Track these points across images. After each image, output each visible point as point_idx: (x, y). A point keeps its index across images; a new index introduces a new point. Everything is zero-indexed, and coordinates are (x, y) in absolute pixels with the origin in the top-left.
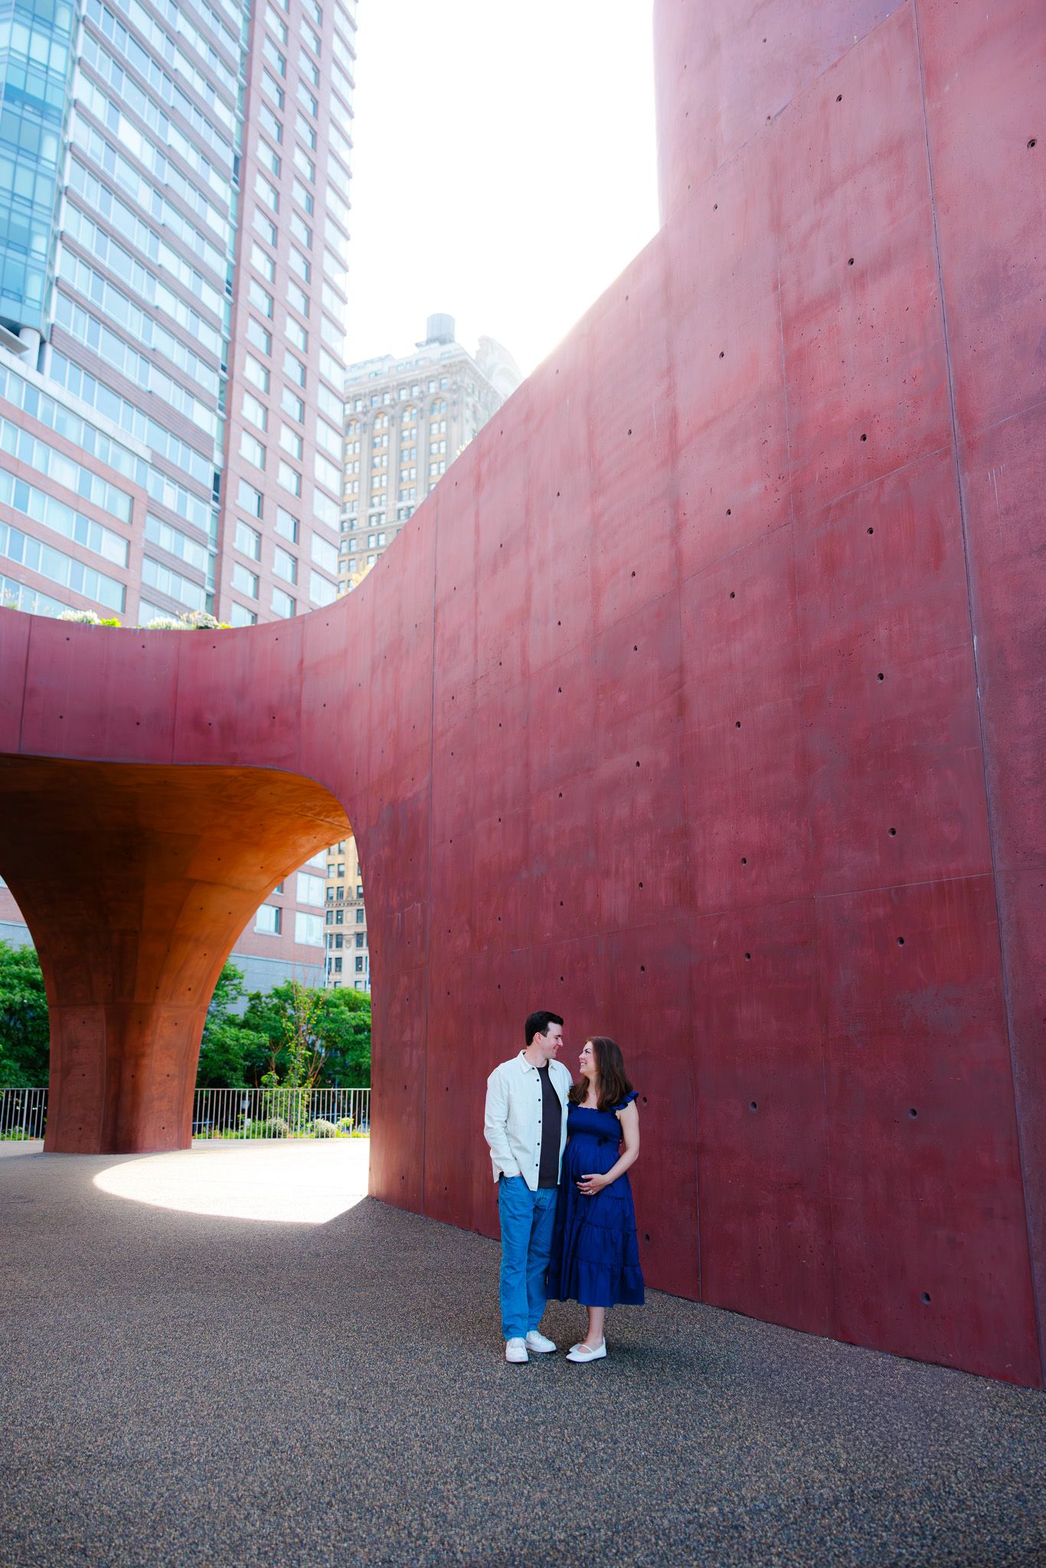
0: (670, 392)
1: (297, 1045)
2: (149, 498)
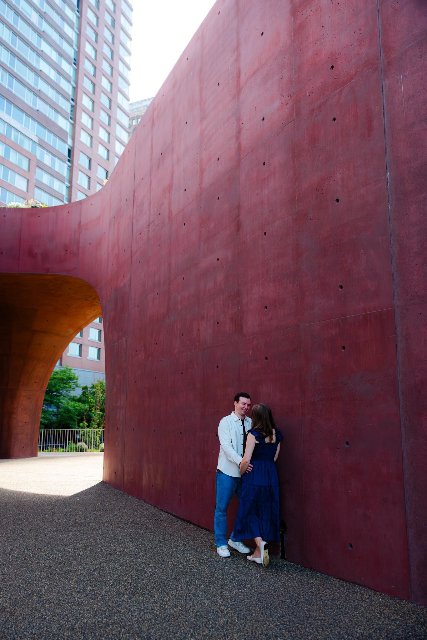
0: (238, 59)
1: (96, 409)
2: (37, 160)
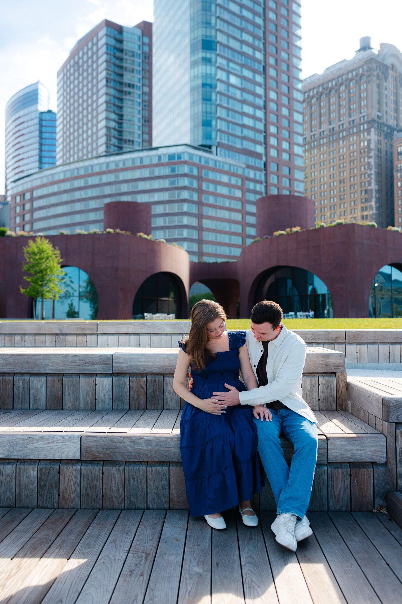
2: (246, 177)
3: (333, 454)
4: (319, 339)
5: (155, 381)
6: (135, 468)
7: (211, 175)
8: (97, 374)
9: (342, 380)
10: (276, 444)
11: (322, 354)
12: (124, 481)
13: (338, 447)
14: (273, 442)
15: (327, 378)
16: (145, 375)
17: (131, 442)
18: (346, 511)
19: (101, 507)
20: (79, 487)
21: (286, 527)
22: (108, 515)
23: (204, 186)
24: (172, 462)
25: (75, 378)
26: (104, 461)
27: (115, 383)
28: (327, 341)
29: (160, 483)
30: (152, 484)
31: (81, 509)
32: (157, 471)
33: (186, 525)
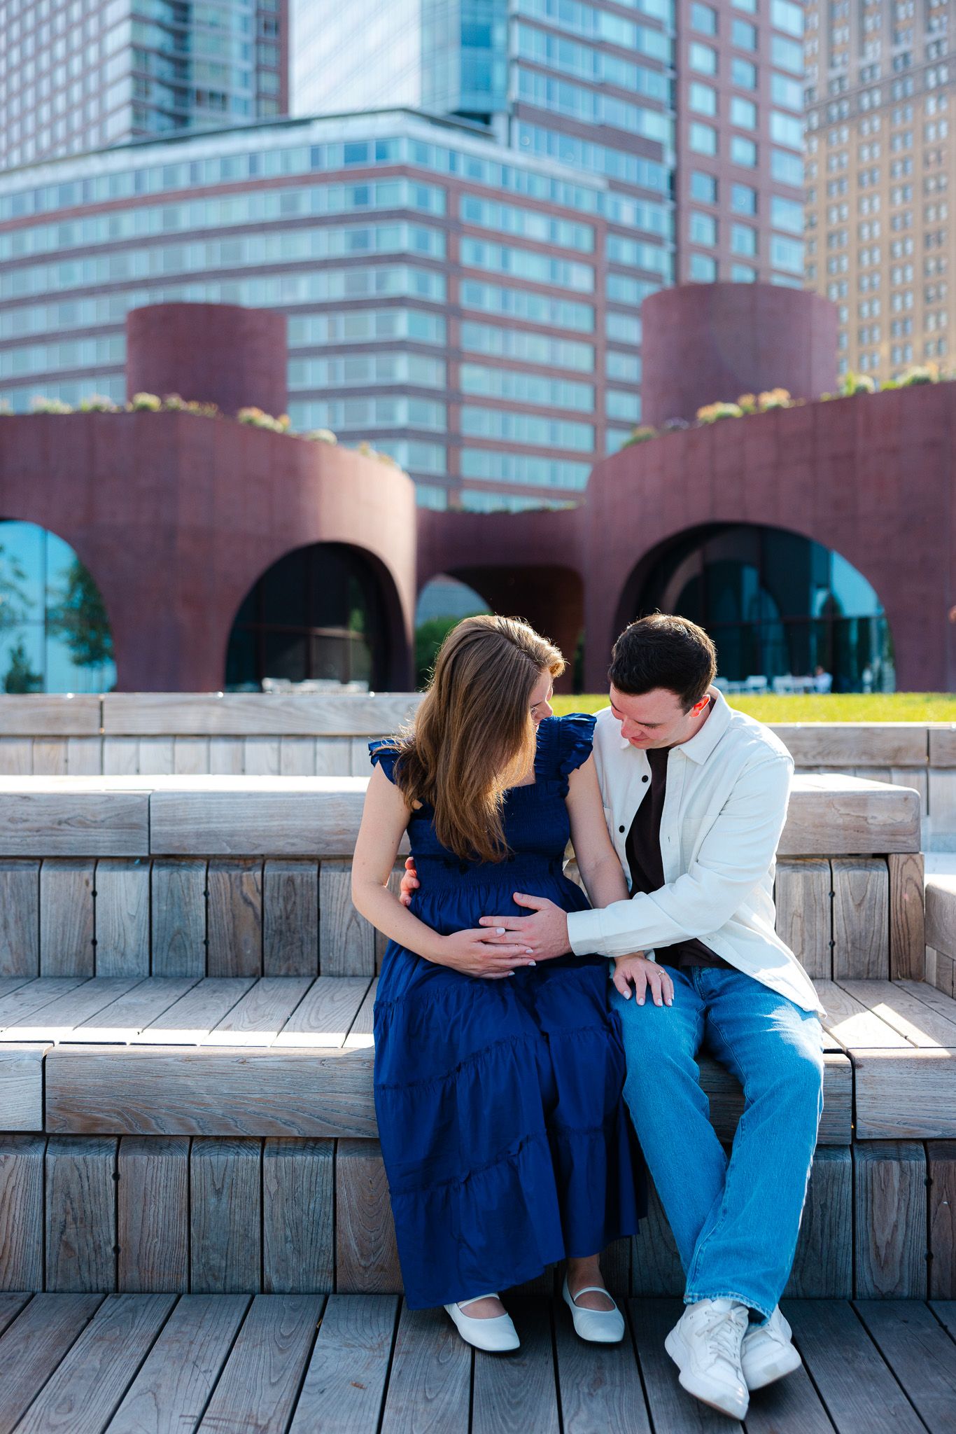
2: (610, 221)
3: (873, 1113)
4: (838, 753)
5: (290, 880)
6: (222, 1158)
7: (490, 216)
8: (97, 860)
9: (910, 879)
10: (684, 1079)
11: (842, 793)
12: (185, 1200)
13: (890, 1091)
14: (676, 1070)
15: (858, 873)
16: (261, 861)
17: (208, 1074)
18: (912, 1299)
19: (111, 1285)
20: (39, 1222)
21: (714, 1343)
22: (134, 1310)
23: (467, 252)
24: (343, 1139)
25: (25, 873)
26: (120, 1137)
27: (159, 887)
28: (865, 761)
29: (305, 1207)
30: (277, 1210)
31: (44, 1291)
32: (294, 1170)
33: (390, 1340)
